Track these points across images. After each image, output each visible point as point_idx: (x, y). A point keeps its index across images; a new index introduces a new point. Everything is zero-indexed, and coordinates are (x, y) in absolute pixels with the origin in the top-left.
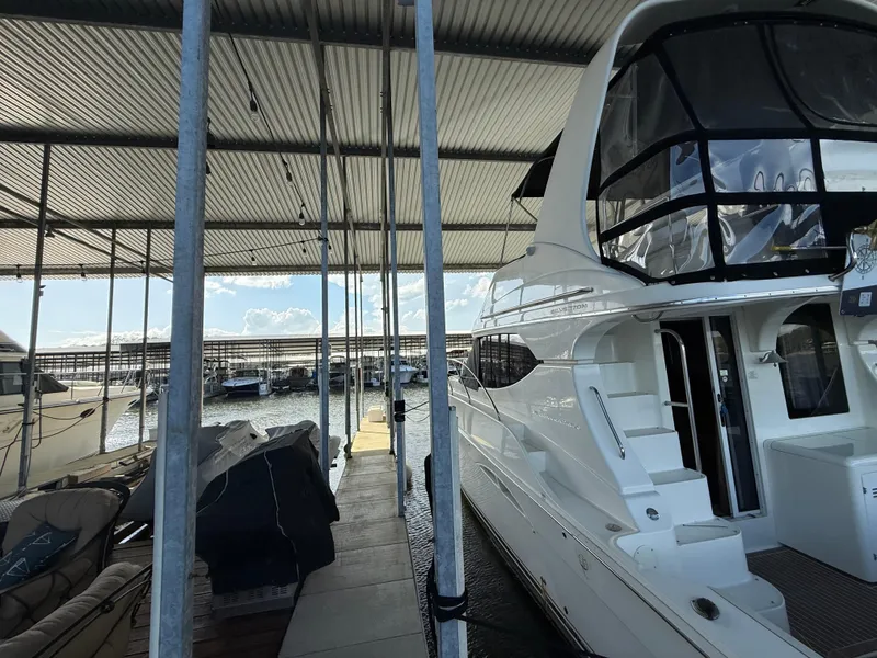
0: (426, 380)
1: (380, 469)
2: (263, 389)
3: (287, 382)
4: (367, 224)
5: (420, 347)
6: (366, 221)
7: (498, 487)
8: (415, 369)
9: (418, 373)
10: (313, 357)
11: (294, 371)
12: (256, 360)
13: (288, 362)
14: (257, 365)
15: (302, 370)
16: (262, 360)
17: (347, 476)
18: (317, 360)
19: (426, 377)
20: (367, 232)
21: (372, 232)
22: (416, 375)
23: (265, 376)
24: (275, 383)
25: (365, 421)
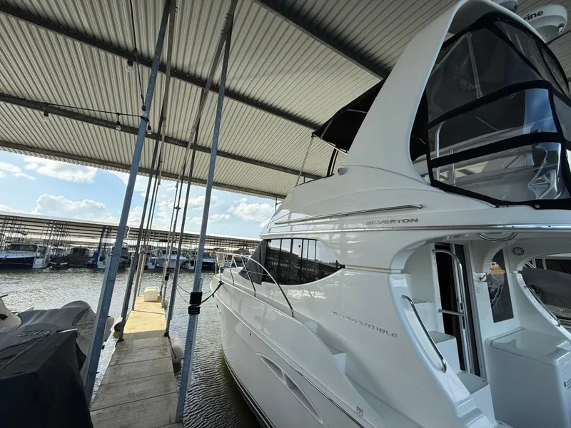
0: (193, 268)
1: (154, 354)
2: (38, 263)
3: (66, 259)
4: (175, 140)
5: (191, 243)
6: (175, 137)
7: (284, 382)
8: (185, 258)
9: (187, 262)
10: (97, 241)
11: (76, 250)
12: (38, 237)
13: (71, 242)
14: (38, 241)
15: (84, 250)
16: (44, 237)
17: (115, 364)
18: (100, 243)
19: (192, 265)
20: (173, 146)
21: (177, 147)
22: (185, 263)
23: (44, 251)
24: (53, 259)
25: (140, 300)
